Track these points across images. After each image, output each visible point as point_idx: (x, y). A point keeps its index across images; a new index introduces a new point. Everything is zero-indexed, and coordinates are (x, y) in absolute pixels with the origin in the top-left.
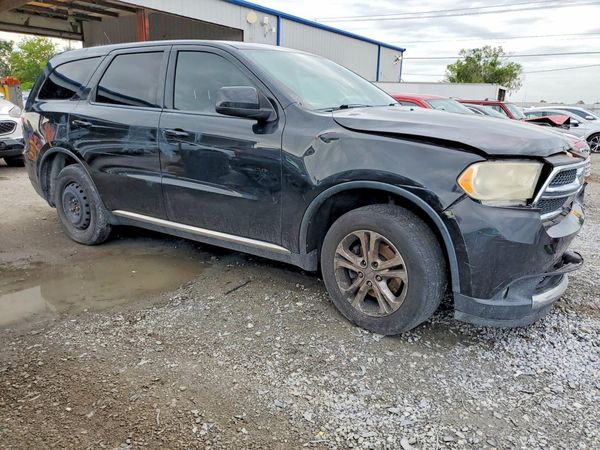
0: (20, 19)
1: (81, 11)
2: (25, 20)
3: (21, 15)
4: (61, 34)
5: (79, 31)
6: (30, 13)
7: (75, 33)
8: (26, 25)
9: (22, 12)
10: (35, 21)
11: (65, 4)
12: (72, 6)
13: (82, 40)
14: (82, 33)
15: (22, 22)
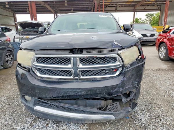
0: (143, 8)
1: (160, 2)
2: (144, 8)
3: (143, 7)
4: (154, 10)
5: (160, 8)
6: (146, 6)
7: (159, 9)
8: (145, 9)
9: (144, 6)
10: (147, 8)
11: (155, 1)
12: (157, 1)
13: (160, 11)
14: (161, 9)
15: (143, 9)
